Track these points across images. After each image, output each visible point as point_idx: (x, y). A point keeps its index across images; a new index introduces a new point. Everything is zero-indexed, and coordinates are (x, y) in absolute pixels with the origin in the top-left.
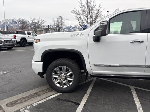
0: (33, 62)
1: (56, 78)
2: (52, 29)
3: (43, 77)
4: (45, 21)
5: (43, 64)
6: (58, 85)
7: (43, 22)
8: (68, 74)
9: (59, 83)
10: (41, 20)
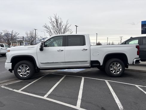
0: (6, 64)
1: (19, 72)
2: (25, 41)
3: (12, 72)
4: (19, 34)
5: (12, 64)
6: (21, 76)
7: (17, 34)
8: (27, 69)
9: (22, 74)
10: (14, 32)
